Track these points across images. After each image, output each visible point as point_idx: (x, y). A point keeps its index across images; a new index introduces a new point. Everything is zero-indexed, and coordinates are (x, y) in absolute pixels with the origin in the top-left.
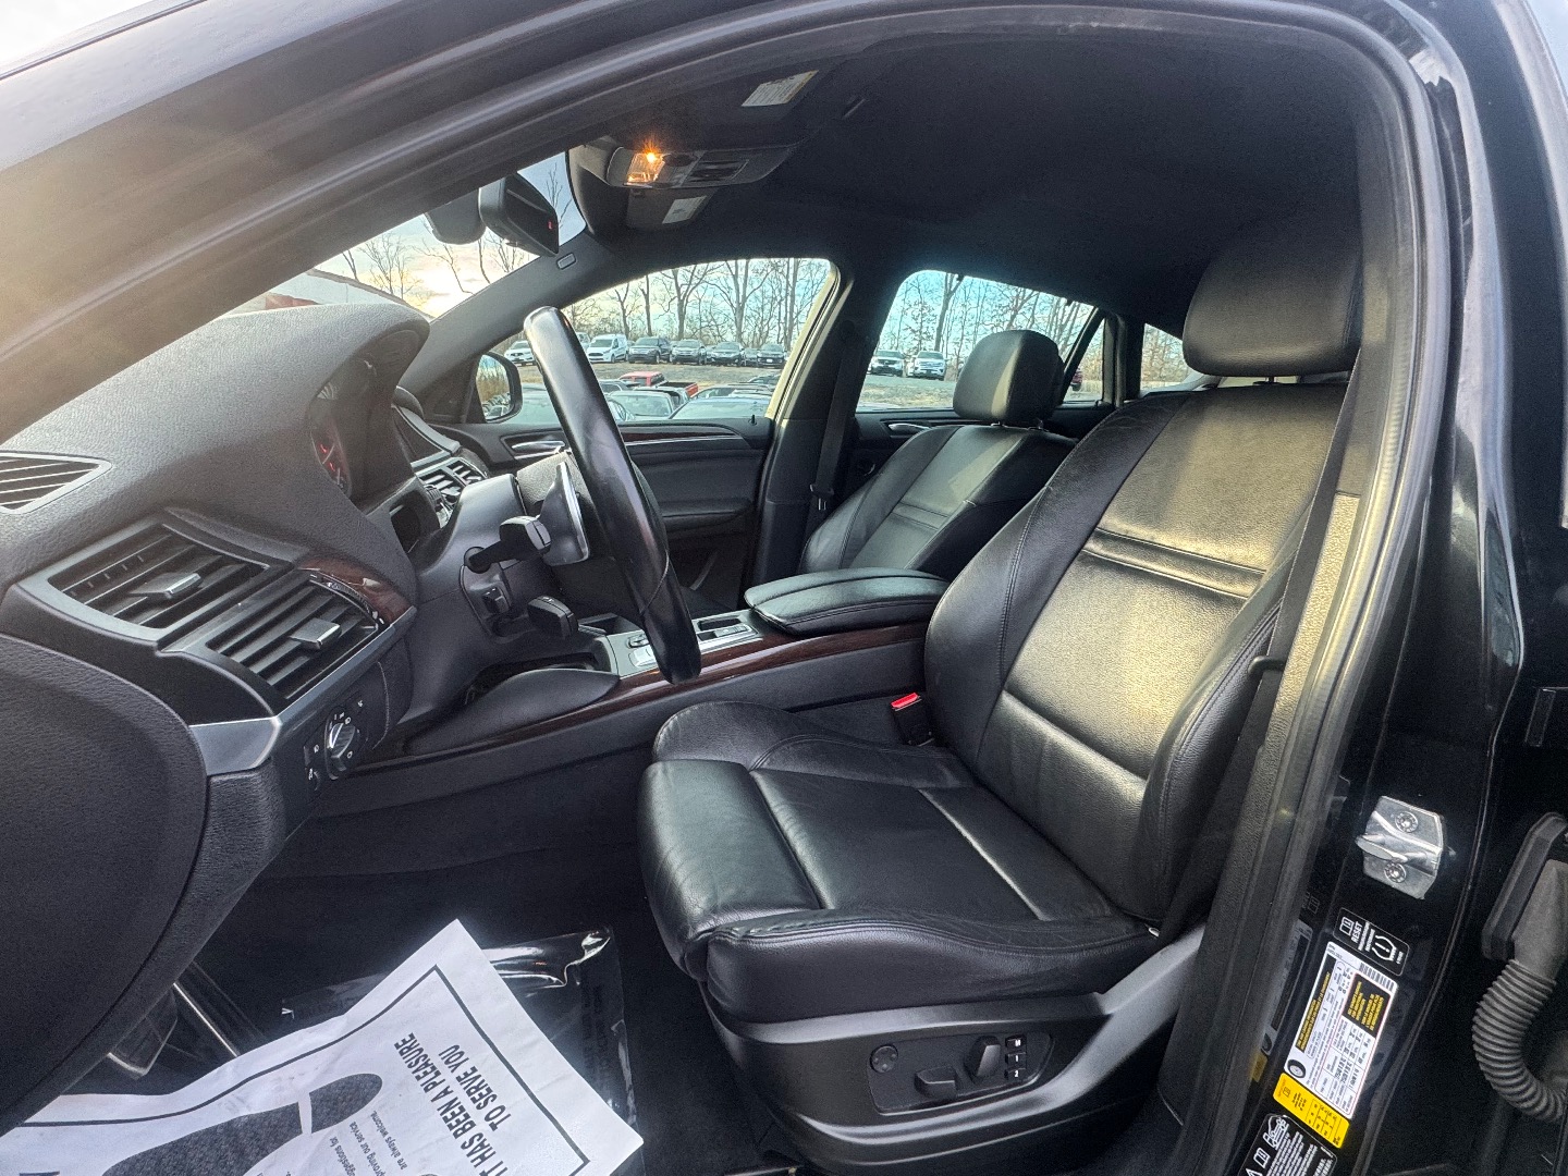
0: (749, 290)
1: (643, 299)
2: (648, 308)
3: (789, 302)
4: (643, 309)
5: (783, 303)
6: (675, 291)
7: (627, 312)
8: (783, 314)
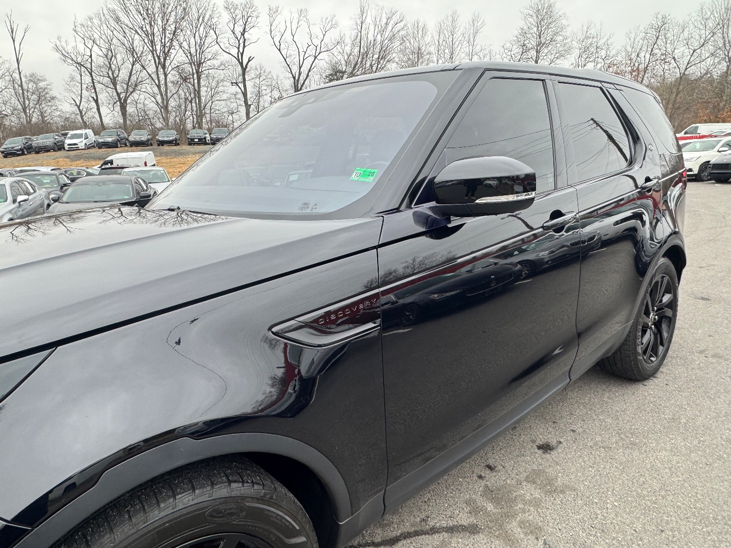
0: (169, 95)
1: (93, 104)
2: (98, 109)
3: (197, 101)
4: (95, 110)
5: (193, 101)
6: (117, 97)
7: (84, 113)
8: (195, 109)
